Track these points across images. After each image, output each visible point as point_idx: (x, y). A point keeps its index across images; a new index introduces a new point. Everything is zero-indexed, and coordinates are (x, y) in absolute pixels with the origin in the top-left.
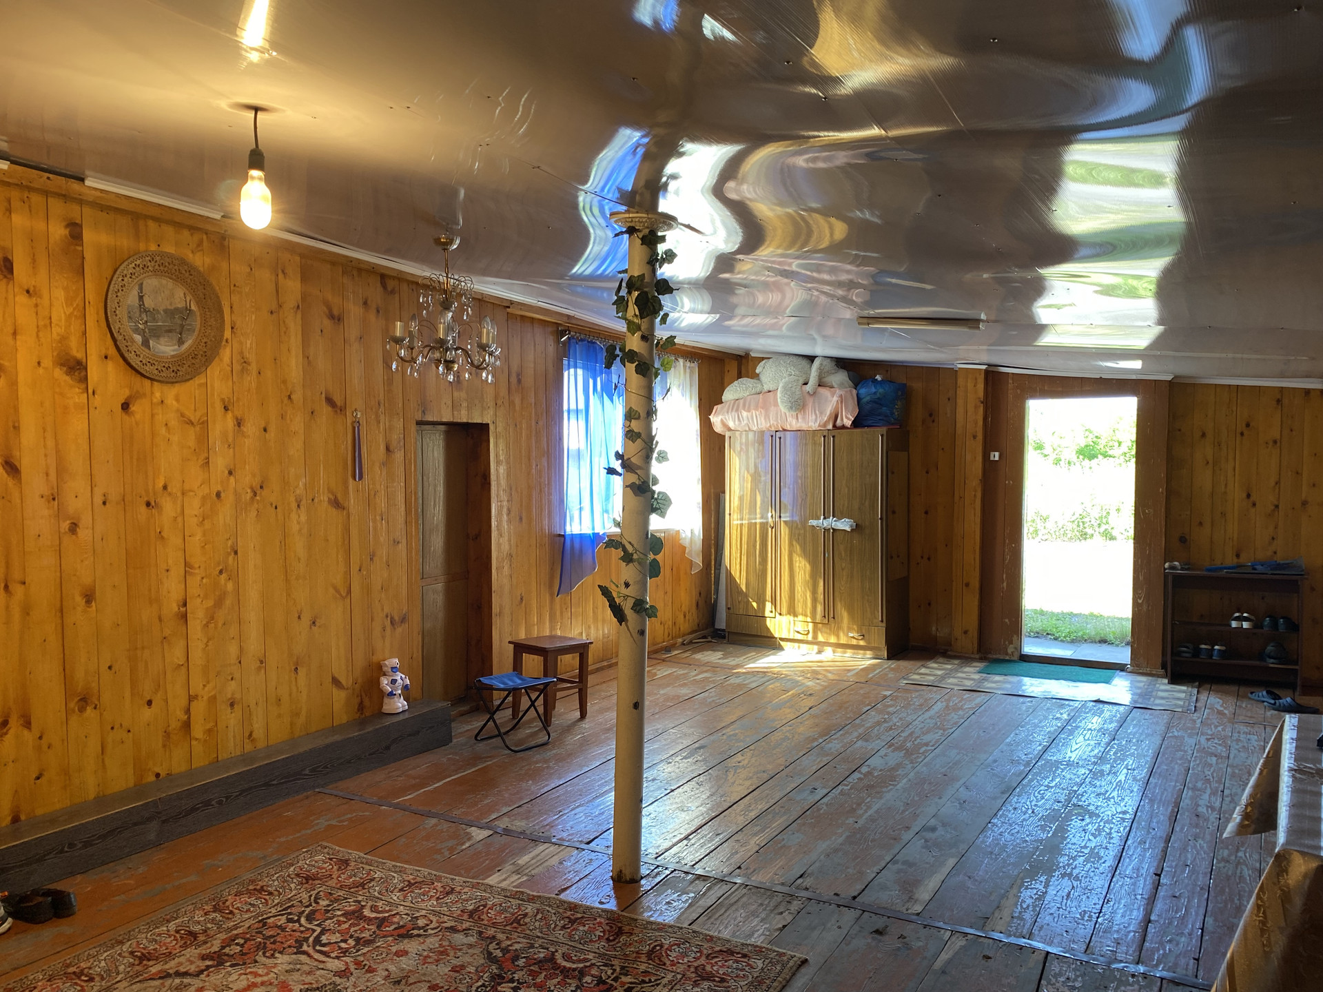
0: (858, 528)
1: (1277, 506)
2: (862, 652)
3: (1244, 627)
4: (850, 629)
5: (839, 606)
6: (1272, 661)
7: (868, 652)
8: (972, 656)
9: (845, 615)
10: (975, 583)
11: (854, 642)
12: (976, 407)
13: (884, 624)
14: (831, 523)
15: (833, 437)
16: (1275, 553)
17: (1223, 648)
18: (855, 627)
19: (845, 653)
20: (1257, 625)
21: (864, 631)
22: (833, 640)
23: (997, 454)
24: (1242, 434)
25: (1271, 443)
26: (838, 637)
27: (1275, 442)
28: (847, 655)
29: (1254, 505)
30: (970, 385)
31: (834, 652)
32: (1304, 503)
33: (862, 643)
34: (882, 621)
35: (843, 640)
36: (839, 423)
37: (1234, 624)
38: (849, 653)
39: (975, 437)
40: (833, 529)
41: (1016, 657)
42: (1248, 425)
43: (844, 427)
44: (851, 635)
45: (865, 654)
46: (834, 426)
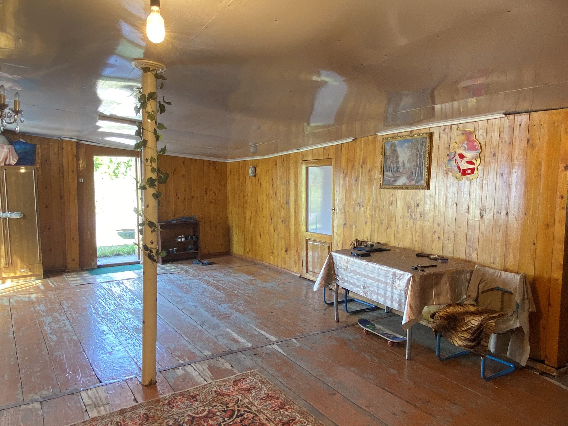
0: (24, 217)
1: (185, 198)
2: (29, 278)
3: (183, 240)
4: (22, 268)
5: (15, 257)
6: (191, 250)
7: (33, 277)
8: (77, 270)
9: (19, 262)
10: (77, 238)
11: (25, 274)
12: (73, 158)
13: (41, 262)
14: (8, 214)
15: (5, 170)
16: (185, 214)
17: (176, 249)
18: (25, 266)
19: (19, 280)
20: (186, 239)
21: (30, 267)
22: (12, 275)
23: (83, 180)
24: (173, 173)
25: (182, 176)
26: (15, 273)
27: (183, 176)
28: (20, 281)
29: (178, 198)
30: (69, 148)
31: (12, 281)
32: (192, 197)
33: (30, 273)
34: (40, 261)
35: (18, 274)
36: (7, 162)
37: (179, 240)
38: (22, 280)
39: (73, 172)
40: (9, 218)
41: (96, 267)
42: (175, 170)
43: (10, 165)
44: (23, 270)
45: (31, 279)
46: (5, 164)
